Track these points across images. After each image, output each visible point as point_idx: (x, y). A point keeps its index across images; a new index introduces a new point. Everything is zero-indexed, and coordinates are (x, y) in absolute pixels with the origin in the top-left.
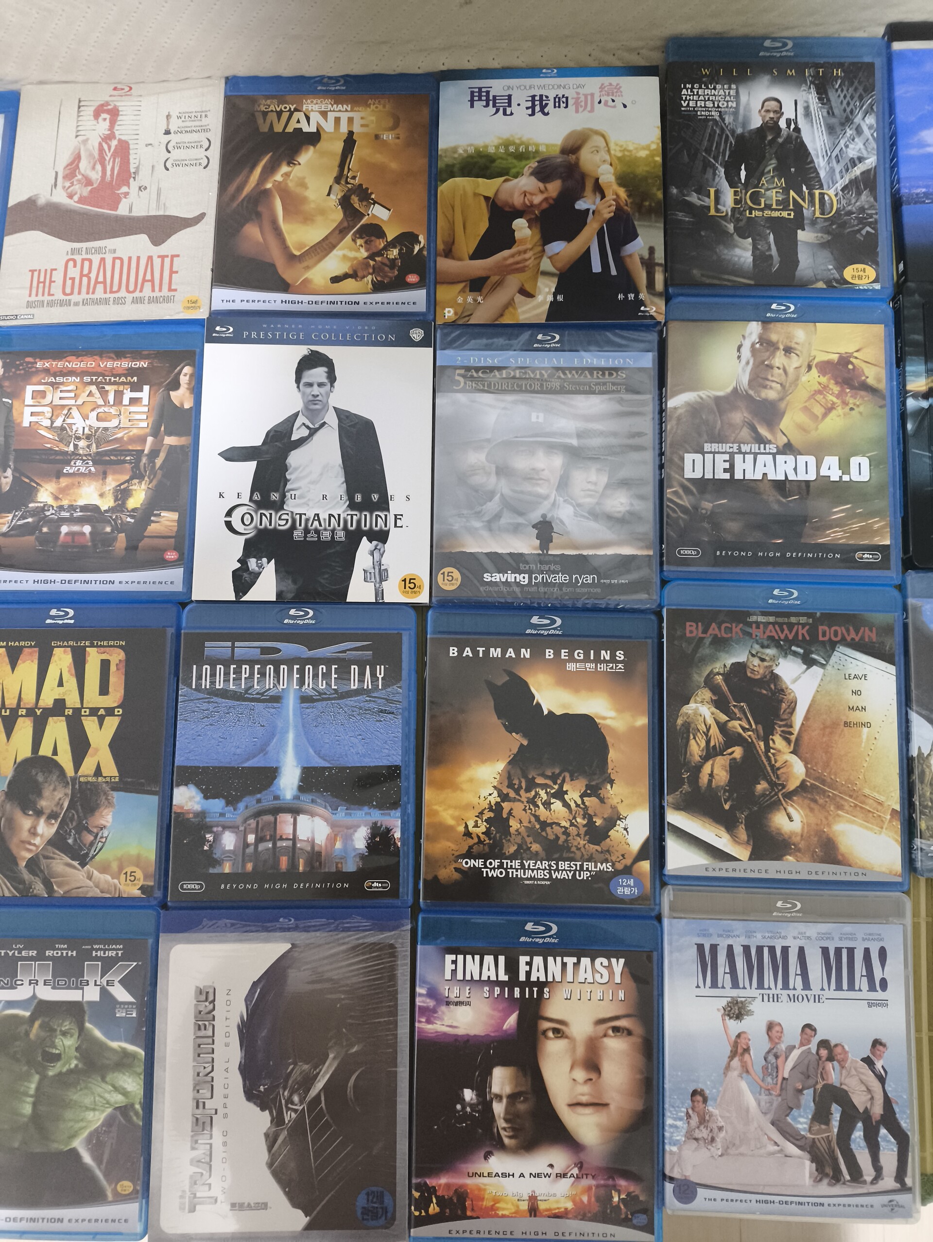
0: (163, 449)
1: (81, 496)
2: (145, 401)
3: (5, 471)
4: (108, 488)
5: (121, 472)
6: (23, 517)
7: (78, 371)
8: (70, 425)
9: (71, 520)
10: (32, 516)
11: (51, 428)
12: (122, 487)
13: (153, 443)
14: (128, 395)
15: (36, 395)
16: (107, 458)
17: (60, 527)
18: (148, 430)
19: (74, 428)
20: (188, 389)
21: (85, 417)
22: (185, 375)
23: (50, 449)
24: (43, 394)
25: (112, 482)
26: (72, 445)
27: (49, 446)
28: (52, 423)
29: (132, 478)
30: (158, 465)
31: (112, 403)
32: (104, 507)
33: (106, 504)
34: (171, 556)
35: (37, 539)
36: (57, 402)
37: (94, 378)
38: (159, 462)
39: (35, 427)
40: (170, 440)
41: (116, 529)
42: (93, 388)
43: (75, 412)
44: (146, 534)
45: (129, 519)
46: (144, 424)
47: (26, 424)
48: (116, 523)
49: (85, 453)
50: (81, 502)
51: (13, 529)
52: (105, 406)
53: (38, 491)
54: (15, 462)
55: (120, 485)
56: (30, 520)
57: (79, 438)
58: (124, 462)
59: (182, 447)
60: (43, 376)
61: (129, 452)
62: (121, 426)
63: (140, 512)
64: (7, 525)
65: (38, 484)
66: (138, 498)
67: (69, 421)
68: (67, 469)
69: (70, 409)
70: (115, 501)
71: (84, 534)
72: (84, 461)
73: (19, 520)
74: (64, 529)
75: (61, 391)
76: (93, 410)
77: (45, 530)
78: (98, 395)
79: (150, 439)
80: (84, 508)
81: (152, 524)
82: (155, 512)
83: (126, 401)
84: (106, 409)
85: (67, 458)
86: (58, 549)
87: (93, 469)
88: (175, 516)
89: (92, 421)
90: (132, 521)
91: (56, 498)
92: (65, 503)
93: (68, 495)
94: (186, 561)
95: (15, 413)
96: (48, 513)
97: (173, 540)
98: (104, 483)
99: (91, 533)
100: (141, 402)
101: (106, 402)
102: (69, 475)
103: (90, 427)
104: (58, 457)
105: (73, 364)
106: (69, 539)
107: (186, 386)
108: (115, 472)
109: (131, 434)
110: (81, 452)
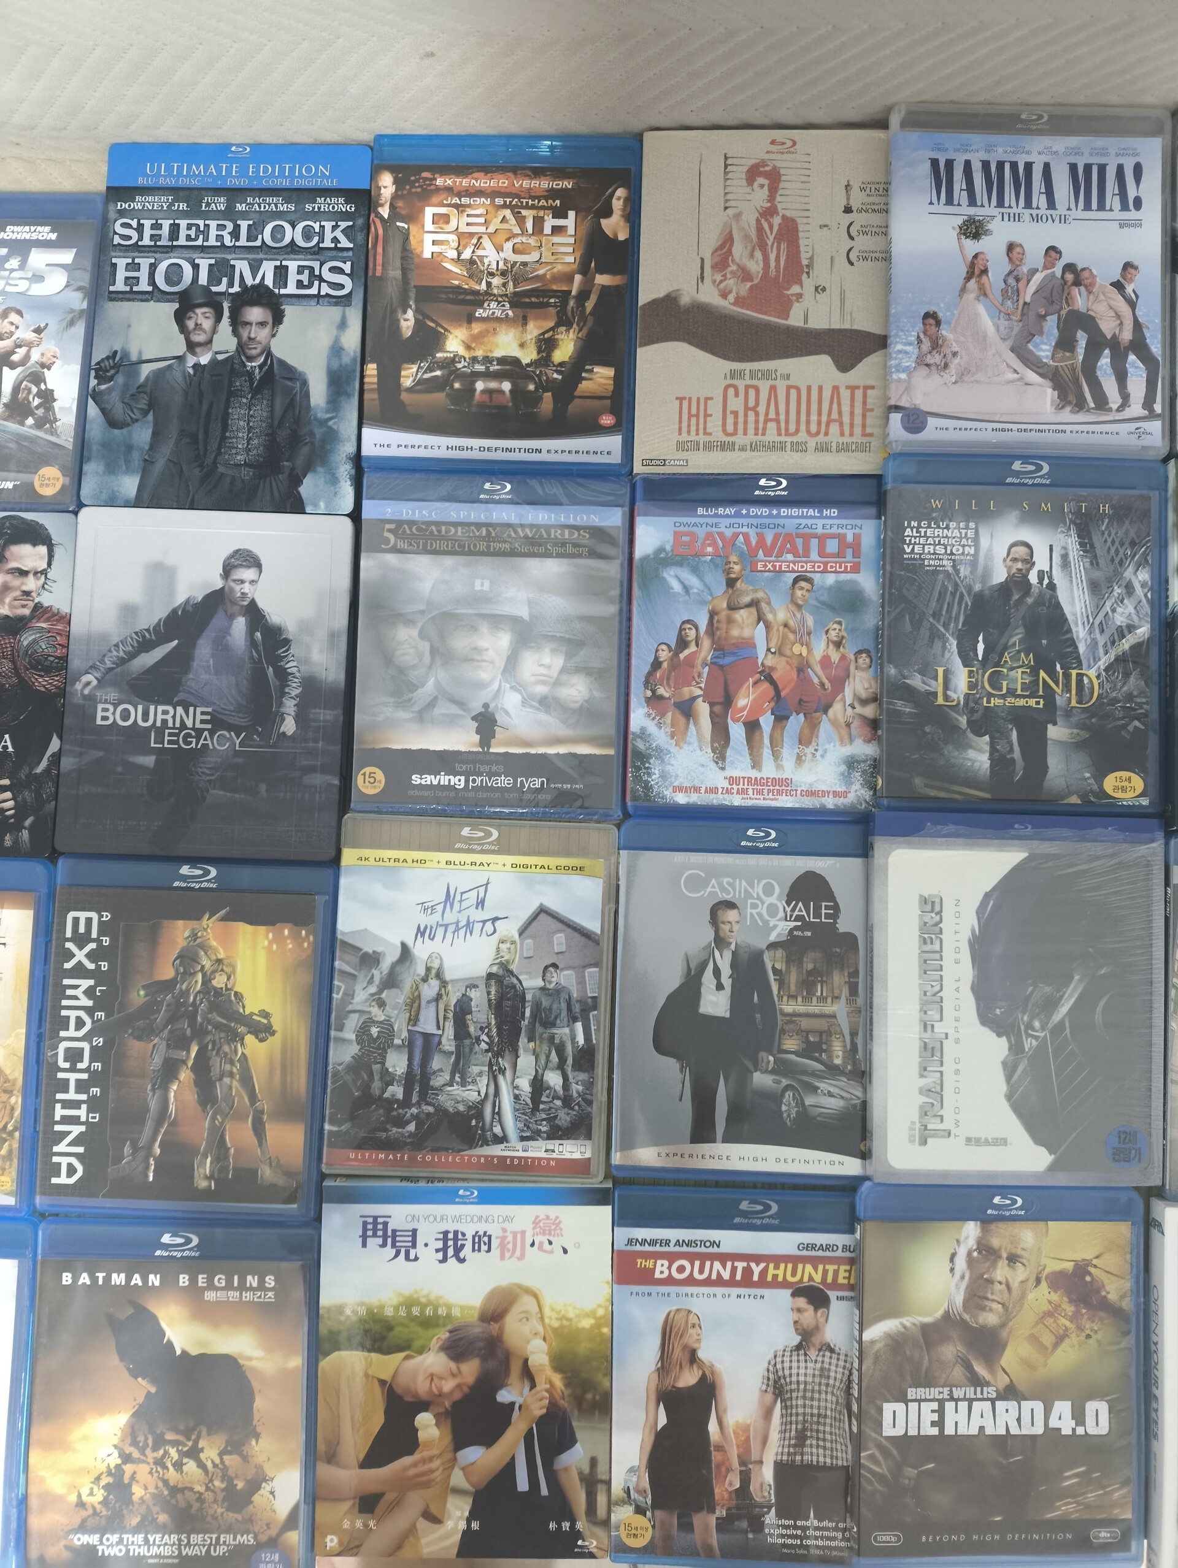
0: (594, 290)
1: (497, 346)
2: (571, 230)
3: (405, 312)
4: (529, 337)
5: (544, 318)
6: (430, 369)
7: (489, 191)
8: (481, 258)
9: (487, 375)
10: (440, 368)
11: (458, 260)
12: (546, 336)
13: (582, 283)
14: (550, 222)
15: (437, 219)
16: (527, 300)
17: (474, 382)
18: (575, 267)
19: (486, 261)
20: (622, 216)
21: (499, 249)
22: (619, 199)
23: (459, 287)
24: (446, 218)
25: (533, 330)
26: (484, 282)
27: (456, 282)
28: (459, 254)
29: (558, 324)
30: (588, 310)
31: (530, 231)
32: (525, 360)
33: (528, 356)
34: (607, 420)
35: (448, 395)
36: (463, 228)
37: (508, 200)
38: (589, 305)
39: (439, 259)
40: (602, 280)
41: (543, 386)
42: (507, 213)
43: (486, 242)
44: (576, 393)
45: (555, 376)
46: (571, 259)
47: (427, 255)
48: (540, 380)
49: (500, 292)
50: (498, 353)
51: (420, 382)
52: (522, 234)
53: (446, 338)
54: (416, 301)
55: (543, 334)
56: (438, 373)
57: (492, 274)
58: (548, 305)
59: (617, 287)
60: (444, 196)
61: (554, 293)
62: (543, 260)
63: (568, 366)
64: (411, 379)
65: (446, 330)
66: (565, 350)
67: (480, 252)
68: (480, 312)
69: (480, 238)
70: (538, 353)
71: (502, 392)
72: (499, 302)
73: (425, 372)
74: (480, 386)
75: (468, 216)
76: (508, 240)
77: (457, 385)
78: (513, 221)
79: (578, 278)
80: (502, 361)
81: (584, 382)
82: (588, 367)
83: (547, 230)
84: (524, 239)
85: (478, 299)
86: (474, 409)
87: (510, 313)
88: (610, 372)
89: (508, 253)
90: (560, 377)
91: (468, 348)
92: (479, 353)
93: (482, 343)
94: (625, 425)
95: (413, 241)
96: (459, 366)
97: (609, 401)
98: (524, 331)
99: (511, 391)
100: (566, 231)
101: (524, 231)
102: (482, 319)
103: (506, 261)
104: (469, 297)
105: (482, 182)
106: (486, 398)
107: (620, 213)
108: (536, 318)
109: (555, 270)
110: (495, 291)
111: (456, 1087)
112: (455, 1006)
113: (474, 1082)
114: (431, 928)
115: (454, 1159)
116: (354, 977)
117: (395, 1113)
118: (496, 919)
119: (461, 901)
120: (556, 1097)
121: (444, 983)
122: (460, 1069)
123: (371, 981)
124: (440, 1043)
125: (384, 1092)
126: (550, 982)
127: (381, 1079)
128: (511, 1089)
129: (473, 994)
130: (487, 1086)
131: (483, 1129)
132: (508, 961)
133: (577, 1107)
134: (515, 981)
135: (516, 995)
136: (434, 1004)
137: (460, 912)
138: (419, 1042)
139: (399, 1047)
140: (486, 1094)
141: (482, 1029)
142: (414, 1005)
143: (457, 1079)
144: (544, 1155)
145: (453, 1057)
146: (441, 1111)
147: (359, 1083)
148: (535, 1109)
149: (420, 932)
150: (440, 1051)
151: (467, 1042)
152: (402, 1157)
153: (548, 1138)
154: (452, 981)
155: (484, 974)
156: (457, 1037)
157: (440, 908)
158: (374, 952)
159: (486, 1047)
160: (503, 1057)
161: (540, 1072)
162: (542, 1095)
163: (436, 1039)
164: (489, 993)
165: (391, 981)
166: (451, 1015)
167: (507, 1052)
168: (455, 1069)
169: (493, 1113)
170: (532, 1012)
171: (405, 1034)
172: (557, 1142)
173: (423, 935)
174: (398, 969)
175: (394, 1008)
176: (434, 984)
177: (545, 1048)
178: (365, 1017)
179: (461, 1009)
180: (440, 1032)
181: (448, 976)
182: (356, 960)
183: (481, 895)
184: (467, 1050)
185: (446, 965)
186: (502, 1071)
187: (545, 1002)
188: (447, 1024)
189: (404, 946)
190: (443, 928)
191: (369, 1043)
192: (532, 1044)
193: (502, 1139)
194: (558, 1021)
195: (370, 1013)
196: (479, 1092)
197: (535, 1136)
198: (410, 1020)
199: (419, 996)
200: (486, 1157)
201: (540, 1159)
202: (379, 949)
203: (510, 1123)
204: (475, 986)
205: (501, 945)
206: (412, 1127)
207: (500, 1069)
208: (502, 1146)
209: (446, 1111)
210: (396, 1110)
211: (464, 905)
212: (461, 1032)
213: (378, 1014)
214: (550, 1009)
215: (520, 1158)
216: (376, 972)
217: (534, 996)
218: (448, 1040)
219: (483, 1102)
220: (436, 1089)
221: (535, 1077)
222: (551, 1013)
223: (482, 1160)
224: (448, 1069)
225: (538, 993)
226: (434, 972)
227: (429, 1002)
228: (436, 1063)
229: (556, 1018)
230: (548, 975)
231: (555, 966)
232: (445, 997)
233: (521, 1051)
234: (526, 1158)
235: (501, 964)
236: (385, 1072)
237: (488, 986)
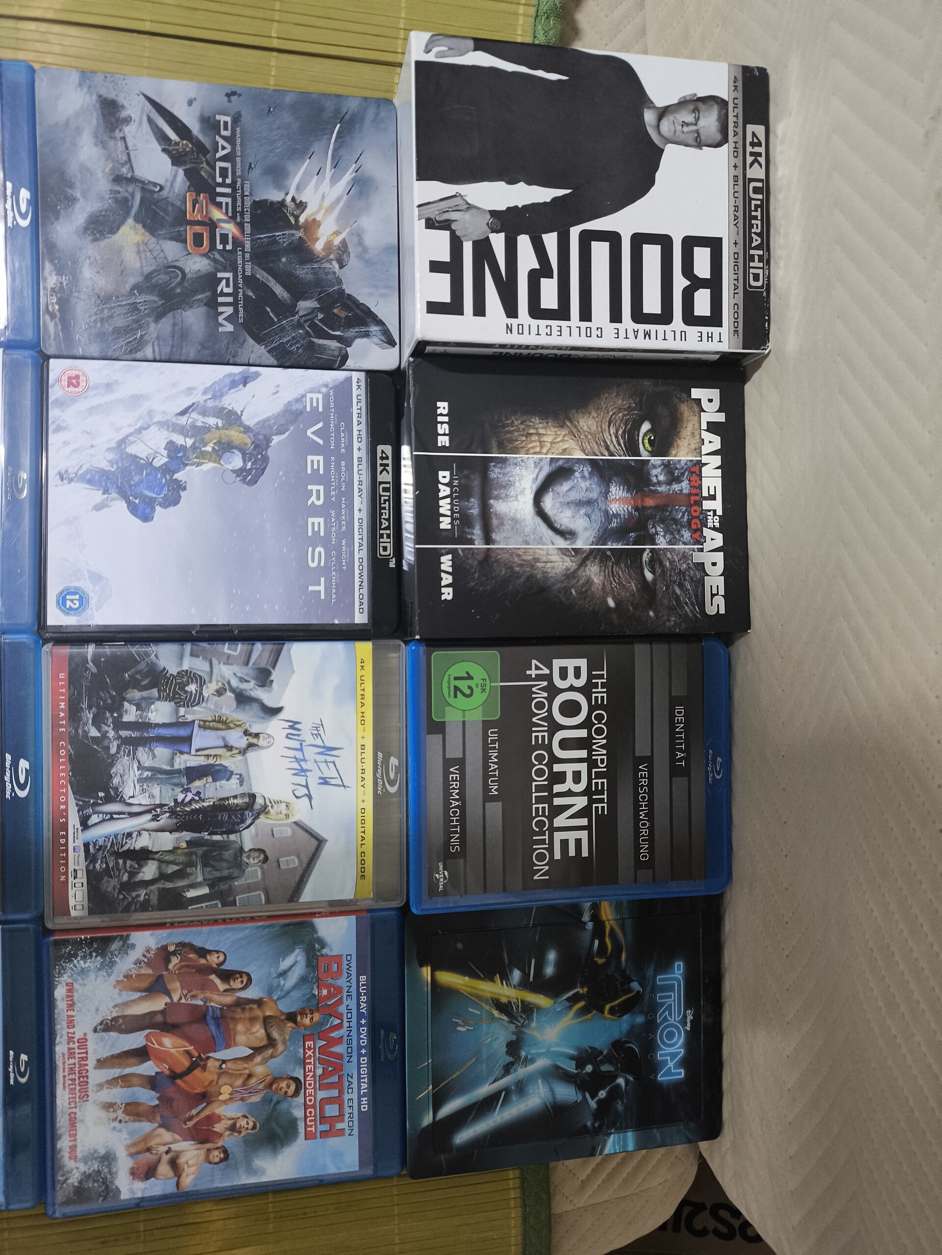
111: (137, 773)
112: (221, 765)
113: (143, 791)
114: (299, 735)
115: (63, 778)
116: (247, 664)
117: (108, 714)
118: (310, 797)
119: (326, 762)
120: (132, 874)
121: (243, 752)
122: (157, 774)
123: (242, 680)
124: (182, 753)
125: (129, 702)
126: (248, 857)
127: (143, 698)
128: (138, 828)
129: (234, 781)
130: (140, 805)
131: (95, 804)
132: (268, 813)
133: (121, 897)
134: (248, 822)
135: (235, 824)
136: (222, 744)
137: (316, 761)
138: (182, 732)
139: (177, 712)
140: (131, 805)
141: (198, 793)
142: (221, 723)
143: (147, 774)
144: (71, 868)
145: (169, 768)
146: (112, 760)
147: (138, 677)
148: (118, 855)
149: (294, 725)
150: (174, 754)
151: (184, 780)
152: (62, 726)
153: (89, 872)
154: (246, 760)
155: (254, 791)
156: (189, 769)
157: (319, 742)
158: (272, 681)
159: (179, 801)
160: (170, 817)
161: (157, 856)
162: (132, 860)
163: (186, 749)
164: (235, 797)
165: (243, 699)
166: (211, 761)
167: (175, 821)
168: (156, 771)
169: (111, 814)
170: (217, 842)
171: (190, 718)
172: (85, 881)
173: (291, 727)
174: (255, 706)
175: (216, 706)
176: (243, 742)
177: (181, 859)
178: (206, 677)
179: (219, 771)
180: (193, 752)
181: (251, 755)
182: (263, 665)
183: (333, 782)
184: (176, 781)
185: (262, 753)
186: (155, 818)
187: (228, 854)
188: (203, 758)
189: (278, 710)
190: (299, 747)
191: (179, 683)
192: (184, 845)
193: (85, 824)
194: (209, 869)
195: (211, 681)
196: (133, 797)
197: (90, 858)
198: (205, 721)
199: (230, 728)
200: (66, 810)
201: (66, 865)
202: (274, 685)
203: (102, 831)
204: (241, 783)
205: (284, 805)
206: (94, 732)
207: (158, 816)
208: (78, 825)
209: (112, 765)
210: (112, 715)
211: (323, 766)
212: (194, 773)
213: (208, 690)
214: (222, 860)
215: (66, 844)
216: (252, 684)
217: (234, 842)
218: (186, 761)
219: (123, 801)
220: (134, 754)
221: (151, 852)
222: (217, 861)
223: (63, 807)
224: (156, 764)
225: (236, 846)
226: (254, 741)
227: (224, 738)
228: (162, 752)
229: (213, 867)
230: (256, 854)
231: (266, 859)
232: (229, 753)
233: (176, 835)
234: (66, 851)
235: (265, 807)
236: (150, 701)
237: (243, 795)
